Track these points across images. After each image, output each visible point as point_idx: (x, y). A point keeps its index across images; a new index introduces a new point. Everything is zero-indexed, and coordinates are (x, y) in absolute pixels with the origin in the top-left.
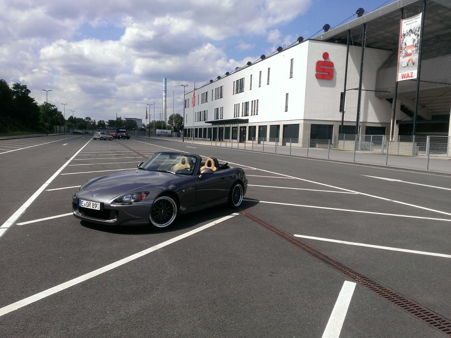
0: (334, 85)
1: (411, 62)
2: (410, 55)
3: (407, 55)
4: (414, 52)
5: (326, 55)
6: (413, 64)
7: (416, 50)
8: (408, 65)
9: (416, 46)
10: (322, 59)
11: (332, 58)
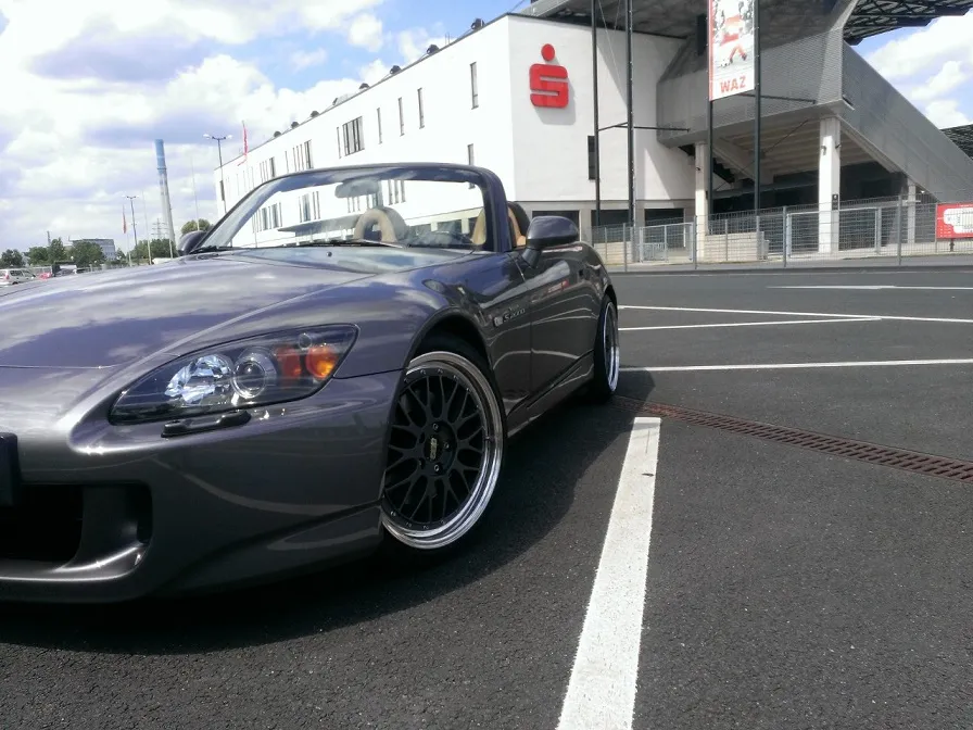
0: (571, 121)
1: (737, 54)
2: (734, 37)
3: (728, 38)
4: (744, 31)
5: (548, 52)
6: (744, 57)
7: (748, 26)
8: (731, 60)
9: (746, 18)
10: (542, 61)
11: (561, 59)
